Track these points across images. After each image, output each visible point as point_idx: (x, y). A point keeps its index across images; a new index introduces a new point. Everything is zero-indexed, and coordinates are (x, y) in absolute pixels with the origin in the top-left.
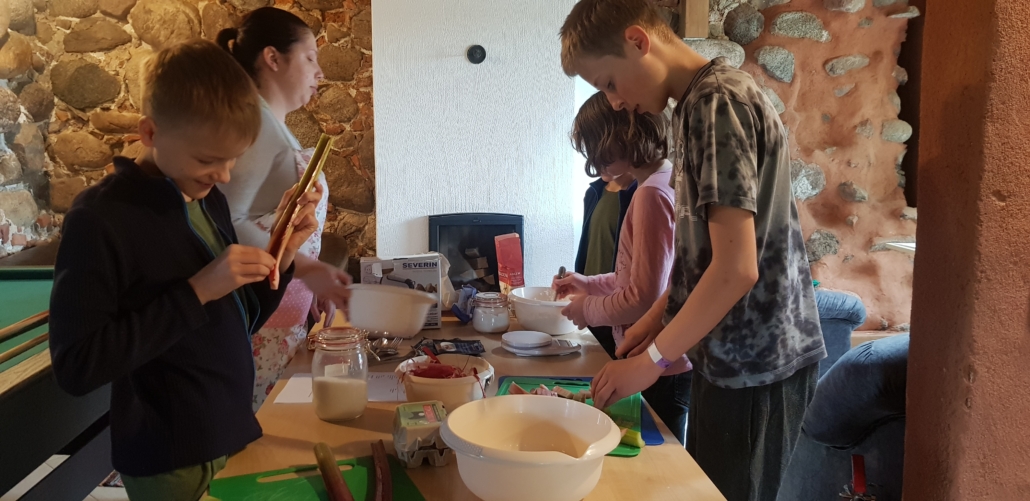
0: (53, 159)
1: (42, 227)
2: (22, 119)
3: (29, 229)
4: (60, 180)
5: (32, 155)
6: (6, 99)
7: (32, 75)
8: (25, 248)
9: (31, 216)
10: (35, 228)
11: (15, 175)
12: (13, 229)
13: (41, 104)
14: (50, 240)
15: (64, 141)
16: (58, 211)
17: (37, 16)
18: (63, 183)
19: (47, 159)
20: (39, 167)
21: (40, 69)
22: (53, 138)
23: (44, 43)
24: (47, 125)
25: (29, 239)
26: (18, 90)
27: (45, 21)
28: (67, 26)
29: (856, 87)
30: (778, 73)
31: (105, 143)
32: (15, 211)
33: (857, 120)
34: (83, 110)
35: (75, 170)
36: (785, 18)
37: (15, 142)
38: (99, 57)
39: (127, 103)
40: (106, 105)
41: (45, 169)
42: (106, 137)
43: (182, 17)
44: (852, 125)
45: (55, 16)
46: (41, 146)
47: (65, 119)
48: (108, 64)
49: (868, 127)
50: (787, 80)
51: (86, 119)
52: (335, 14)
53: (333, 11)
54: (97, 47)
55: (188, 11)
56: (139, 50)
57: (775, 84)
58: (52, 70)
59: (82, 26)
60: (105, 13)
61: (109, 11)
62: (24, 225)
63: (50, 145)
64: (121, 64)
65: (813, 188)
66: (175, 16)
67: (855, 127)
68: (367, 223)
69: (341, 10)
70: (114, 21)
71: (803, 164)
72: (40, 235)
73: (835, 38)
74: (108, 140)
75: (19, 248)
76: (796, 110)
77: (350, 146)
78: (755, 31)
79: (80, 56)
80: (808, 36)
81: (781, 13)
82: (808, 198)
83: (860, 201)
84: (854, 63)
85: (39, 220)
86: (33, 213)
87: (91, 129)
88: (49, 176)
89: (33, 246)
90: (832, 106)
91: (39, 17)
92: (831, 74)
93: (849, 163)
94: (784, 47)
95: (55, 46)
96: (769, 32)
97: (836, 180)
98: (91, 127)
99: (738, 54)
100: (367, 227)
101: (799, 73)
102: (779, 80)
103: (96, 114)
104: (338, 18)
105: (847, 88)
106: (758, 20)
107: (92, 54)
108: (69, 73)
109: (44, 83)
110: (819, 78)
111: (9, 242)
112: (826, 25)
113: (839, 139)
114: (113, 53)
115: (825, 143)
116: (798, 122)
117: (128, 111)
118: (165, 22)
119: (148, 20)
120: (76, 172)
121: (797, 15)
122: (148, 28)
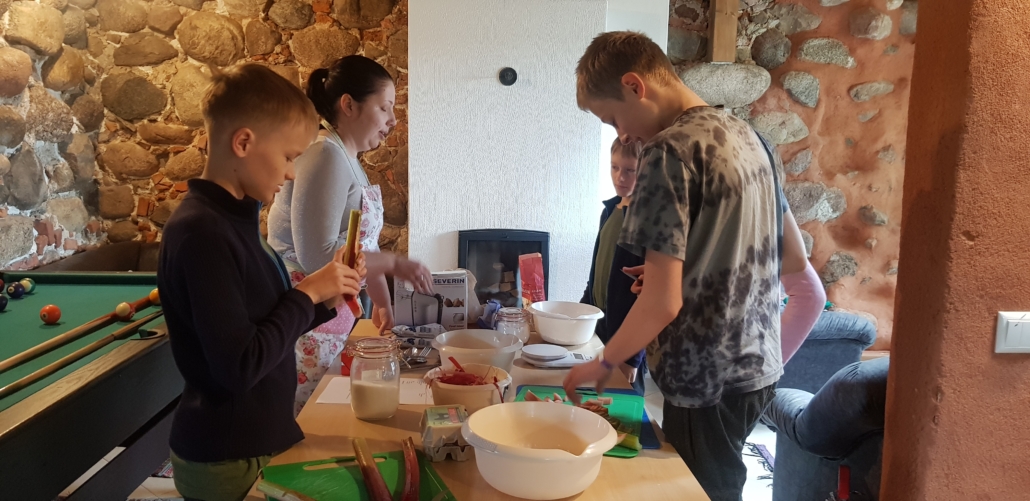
0: (102, 168)
1: (92, 232)
2: (75, 129)
3: (80, 235)
4: (110, 188)
5: (83, 164)
6: (60, 111)
7: (84, 87)
8: (77, 253)
9: (82, 222)
10: (86, 234)
11: (67, 184)
12: (65, 234)
13: (92, 115)
14: (99, 245)
15: (113, 150)
16: (106, 217)
17: (88, 30)
18: (111, 190)
19: (97, 168)
20: (90, 174)
21: (91, 81)
22: (103, 148)
23: (95, 56)
24: (97, 134)
25: (80, 244)
26: (70, 102)
27: (96, 35)
28: (117, 40)
29: (880, 113)
30: (803, 98)
31: (152, 153)
32: (67, 217)
33: (879, 145)
34: (131, 121)
35: (122, 179)
36: (812, 44)
37: (68, 151)
38: (147, 71)
39: (173, 116)
40: (153, 117)
41: (94, 177)
42: (152, 147)
43: (226, 34)
44: (875, 150)
45: (106, 31)
46: (91, 156)
47: (113, 130)
48: (156, 77)
49: (891, 152)
50: (812, 104)
51: (134, 130)
52: (373, 33)
53: (371, 30)
54: (146, 61)
55: (232, 28)
56: (185, 64)
57: (800, 109)
58: (102, 83)
59: (133, 41)
60: (153, 28)
61: (157, 26)
62: (75, 230)
63: (99, 154)
64: (168, 78)
65: (834, 211)
66: (219, 32)
67: (878, 152)
68: (400, 236)
69: (379, 29)
70: (161, 36)
71: (825, 187)
72: (89, 240)
73: (861, 65)
74: (155, 150)
75: (70, 252)
76: (820, 134)
77: (384, 161)
78: (781, 56)
79: (129, 69)
80: (834, 62)
81: (807, 39)
82: (828, 221)
83: (879, 225)
84: (878, 89)
85: (89, 226)
86: (84, 219)
87: (138, 140)
88: (99, 183)
89: (84, 251)
90: (855, 131)
91: (91, 31)
92: (855, 99)
93: (870, 188)
94: (809, 72)
95: (105, 60)
96: (796, 57)
97: (856, 204)
98: (139, 137)
99: (764, 78)
100: (399, 239)
101: (824, 99)
102: (804, 105)
103: (143, 125)
104: (375, 37)
105: (871, 114)
106: (786, 45)
107: (140, 68)
108: (118, 86)
109: (96, 96)
110: (844, 103)
111: (62, 247)
112: (852, 52)
113: (861, 163)
114: (161, 67)
115: (848, 167)
116: (821, 147)
117: (174, 123)
118: (209, 38)
119: (194, 36)
120: (124, 181)
121: (824, 41)
122: (194, 43)
